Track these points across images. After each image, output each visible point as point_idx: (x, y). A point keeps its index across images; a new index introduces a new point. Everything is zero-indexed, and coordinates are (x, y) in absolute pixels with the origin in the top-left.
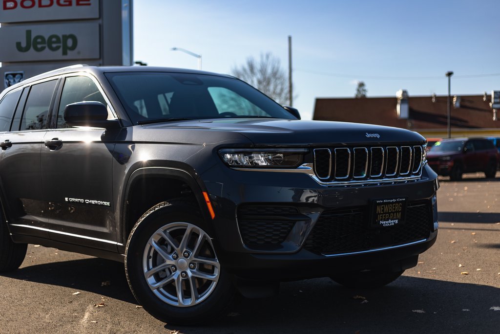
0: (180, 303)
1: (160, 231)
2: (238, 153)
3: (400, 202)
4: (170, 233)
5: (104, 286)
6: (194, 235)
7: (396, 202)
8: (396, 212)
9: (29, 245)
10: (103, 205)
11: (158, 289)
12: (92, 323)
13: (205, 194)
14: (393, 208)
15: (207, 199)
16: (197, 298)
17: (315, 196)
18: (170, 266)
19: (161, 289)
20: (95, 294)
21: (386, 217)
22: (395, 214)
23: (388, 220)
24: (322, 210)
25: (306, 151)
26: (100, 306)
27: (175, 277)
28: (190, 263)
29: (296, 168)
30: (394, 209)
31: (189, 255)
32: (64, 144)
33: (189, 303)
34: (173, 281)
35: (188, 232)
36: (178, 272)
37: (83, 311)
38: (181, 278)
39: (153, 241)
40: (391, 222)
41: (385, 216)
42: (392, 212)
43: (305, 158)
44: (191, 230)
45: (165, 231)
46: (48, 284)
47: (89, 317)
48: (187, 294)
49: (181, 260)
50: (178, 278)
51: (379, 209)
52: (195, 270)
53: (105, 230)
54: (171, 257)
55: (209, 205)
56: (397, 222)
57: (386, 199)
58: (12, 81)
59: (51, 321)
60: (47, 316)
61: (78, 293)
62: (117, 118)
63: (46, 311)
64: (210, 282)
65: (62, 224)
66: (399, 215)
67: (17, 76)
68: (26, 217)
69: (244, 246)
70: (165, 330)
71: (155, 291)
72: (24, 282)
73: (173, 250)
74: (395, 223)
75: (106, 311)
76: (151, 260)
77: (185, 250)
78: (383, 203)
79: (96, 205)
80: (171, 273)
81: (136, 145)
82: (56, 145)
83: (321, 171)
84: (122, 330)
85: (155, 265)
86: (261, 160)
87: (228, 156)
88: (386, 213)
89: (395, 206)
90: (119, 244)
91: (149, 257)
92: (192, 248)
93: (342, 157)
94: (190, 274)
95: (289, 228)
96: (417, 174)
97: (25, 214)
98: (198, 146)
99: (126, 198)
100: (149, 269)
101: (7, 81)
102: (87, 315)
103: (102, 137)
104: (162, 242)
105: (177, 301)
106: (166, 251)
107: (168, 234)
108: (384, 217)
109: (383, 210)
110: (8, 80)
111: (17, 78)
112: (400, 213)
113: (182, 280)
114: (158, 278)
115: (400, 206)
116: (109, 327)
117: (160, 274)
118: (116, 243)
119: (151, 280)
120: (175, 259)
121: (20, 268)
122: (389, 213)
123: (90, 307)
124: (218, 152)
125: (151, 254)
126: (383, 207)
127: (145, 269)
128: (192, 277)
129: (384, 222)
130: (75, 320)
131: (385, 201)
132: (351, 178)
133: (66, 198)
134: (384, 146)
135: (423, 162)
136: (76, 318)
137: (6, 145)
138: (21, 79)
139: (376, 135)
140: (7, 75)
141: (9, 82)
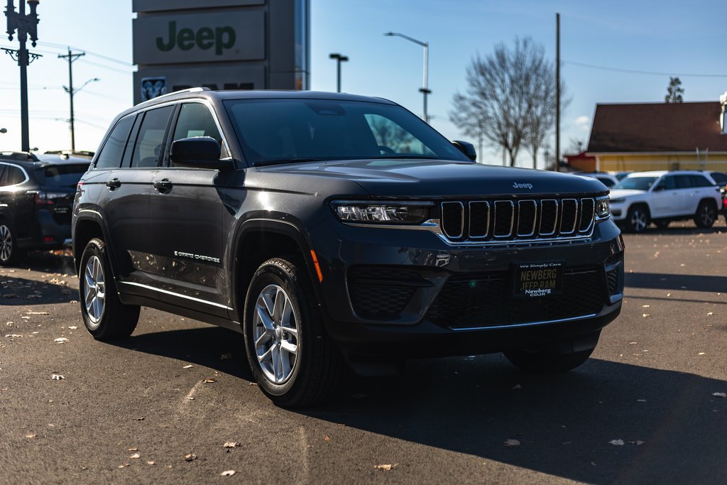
2: (355, 205)
3: (552, 268)
5: (224, 359)
7: (548, 267)
8: (549, 280)
9: (142, 308)
10: (213, 262)
13: (313, 253)
14: (545, 274)
15: (315, 258)
17: (445, 258)
20: (209, 369)
21: (535, 286)
22: (547, 282)
23: (537, 289)
24: (448, 275)
25: (432, 204)
26: (209, 381)
27: (272, 349)
29: (419, 224)
30: (546, 276)
32: (174, 187)
37: (189, 387)
40: (542, 292)
41: (532, 284)
42: (542, 280)
43: (431, 213)
51: (524, 276)
53: (215, 292)
55: (317, 265)
56: (549, 291)
57: (533, 264)
58: (151, 90)
59: (148, 396)
60: (146, 391)
61: (190, 366)
62: (231, 158)
63: (146, 385)
65: (172, 283)
66: (553, 284)
67: (157, 83)
68: (135, 273)
69: (354, 313)
72: (133, 352)
74: (546, 293)
75: (213, 387)
78: (530, 268)
79: (206, 261)
81: (248, 191)
82: (165, 187)
83: (451, 229)
86: (382, 214)
87: (343, 209)
88: (534, 281)
89: (546, 272)
90: (229, 308)
93: (479, 211)
95: (409, 296)
96: (587, 233)
97: (135, 270)
98: (311, 196)
99: (235, 255)
101: (144, 90)
102: (193, 390)
103: (215, 180)
108: (530, 286)
109: (530, 277)
110: (146, 88)
111: (158, 86)
112: (554, 282)
115: (554, 272)
118: (226, 307)
121: (133, 335)
122: (539, 281)
123: (197, 383)
124: (330, 203)
126: (530, 274)
127: (255, 339)
129: (532, 292)
130: (174, 396)
131: (531, 266)
132: (490, 237)
133: (176, 252)
134: (538, 198)
135: (597, 218)
136: (176, 393)
137: (115, 185)
138: (162, 87)
139: (527, 184)
140: (145, 82)
141: (147, 91)
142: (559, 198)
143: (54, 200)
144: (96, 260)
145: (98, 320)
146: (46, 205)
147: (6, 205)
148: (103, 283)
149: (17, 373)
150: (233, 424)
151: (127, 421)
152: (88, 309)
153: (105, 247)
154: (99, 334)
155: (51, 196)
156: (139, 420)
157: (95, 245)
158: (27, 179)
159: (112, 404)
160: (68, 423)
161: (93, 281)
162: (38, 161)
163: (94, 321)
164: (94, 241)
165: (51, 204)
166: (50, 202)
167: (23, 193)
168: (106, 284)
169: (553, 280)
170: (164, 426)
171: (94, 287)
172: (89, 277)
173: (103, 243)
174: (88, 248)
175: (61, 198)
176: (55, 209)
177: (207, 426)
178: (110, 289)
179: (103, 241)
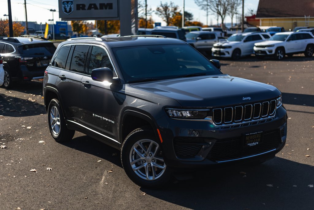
0: (147, 178)
1: (138, 142)
2: (176, 110)
3: (259, 133)
4: (143, 143)
5: (114, 156)
6: (154, 146)
7: (257, 134)
9: (76, 131)
10: (111, 122)
11: (137, 170)
12: (105, 184)
13: (158, 130)
15: (159, 133)
16: (156, 177)
18: (143, 160)
19: (139, 171)
20: (109, 162)
21: (252, 142)
22: (257, 139)
24: (216, 140)
25: (209, 110)
26: (110, 171)
27: (145, 166)
28: (152, 159)
29: (204, 119)
30: (256, 137)
31: (152, 155)
32: (92, 86)
33: (151, 178)
34: (144, 167)
35: (151, 144)
36: (146, 163)
37: (102, 175)
38: (148, 166)
39: (134, 148)
40: (254, 144)
42: (255, 139)
43: (209, 114)
44: (153, 144)
45: (140, 143)
46: (86, 152)
47: (104, 180)
48: (151, 174)
49: (148, 157)
50: (147, 166)
51: (247, 138)
52: (155, 163)
53: (112, 134)
54: (143, 155)
55: (160, 135)
56: (257, 143)
57: (251, 133)
58: (66, 6)
59: (86, 181)
60: (84, 178)
61: (100, 161)
62: (118, 78)
63: (84, 174)
64: (161, 170)
65: (92, 126)
66: (259, 140)
67: (69, 3)
69: (176, 157)
70: (140, 191)
71: (135, 172)
73: (144, 152)
74: (256, 144)
75: (113, 176)
76: (133, 156)
77: (150, 152)
78: (250, 135)
79: (108, 121)
80: (143, 163)
81: (127, 96)
82: (88, 85)
83: (216, 120)
84: (119, 190)
85: (135, 159)
86: (187, 114)
87: (170, 111)
88: (251, 140)
89: (256, 136)
90: (119, 143)
91: (132, 155)
92: (154, 152)
93: (228, 111)
94: (152, 165)
98: (156, 105)
99: (122, 123)
100: (132, 161)
101: (64, 6)
102: (104, 177)
103: (111, 87)
104: (138, 148)
105: (146, 177)
106: (141, 152)
107: (142, 144)
108: (250, 142)
109: (250, 138)
110: (64, 5)
111: (69, 4)
112: (260, 139)
113: (149, 167)
114: (137, 165)
115: (260, 135)
116: (113, 187)
117: (138, 163)
118: (117, 142)
119: (133, 166)
120: (145, 157)
122: (253, 140)
123: (105, 173)
124: (165, 109)
125: (134, 153)
126: (250, 137)
127: (131, 161)
128: (153, 166)
129: (250, 144)
130: (98, 182)
131: (251, 134)
132: (233, 122)
133: (93, 114)
134: (253, 104)
135: (277, 108)
136: (98, 180)
137: (63, 78)
138: (71, 5)
139: (249, 98)
140: (64, 2)
141: (65, 6)
142: (261, 102)
143: (27, 60)
144: (55, 108)
145: (57, 134)
146: (24, 63)
147: (6, 62)
148: (59, 118)
149: (27, 165)
150: (126, 202)
151: (81, 199)
152: (52, 128)
153: (59, 103)
154: (57, 140)
155: (26, 59)
156: (86, 198)
157: (55, 102)
158: (15, 51)
159: (72, 187)
160: (56, 201)
161: (54, 116)
162: (19, 42)
163: (55, 134)
164: (54, 100)
165: (26, 62)
166: (26, 61)
167: (13, 58)
168: (60, 118)
169: (259, 138)
170: (97, 203)
171: (55, 119)
172: (53, 114)
173: (58, 101)
174: (52, 102)
175: (30, 59)
176: (28, 64)
177: (115, 202)
178: (62, 121)
179: (58, 100)
